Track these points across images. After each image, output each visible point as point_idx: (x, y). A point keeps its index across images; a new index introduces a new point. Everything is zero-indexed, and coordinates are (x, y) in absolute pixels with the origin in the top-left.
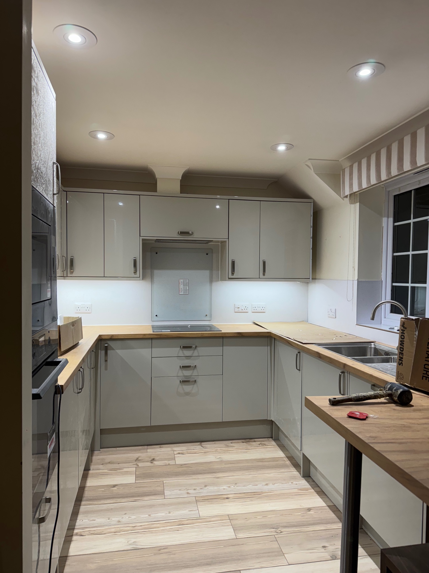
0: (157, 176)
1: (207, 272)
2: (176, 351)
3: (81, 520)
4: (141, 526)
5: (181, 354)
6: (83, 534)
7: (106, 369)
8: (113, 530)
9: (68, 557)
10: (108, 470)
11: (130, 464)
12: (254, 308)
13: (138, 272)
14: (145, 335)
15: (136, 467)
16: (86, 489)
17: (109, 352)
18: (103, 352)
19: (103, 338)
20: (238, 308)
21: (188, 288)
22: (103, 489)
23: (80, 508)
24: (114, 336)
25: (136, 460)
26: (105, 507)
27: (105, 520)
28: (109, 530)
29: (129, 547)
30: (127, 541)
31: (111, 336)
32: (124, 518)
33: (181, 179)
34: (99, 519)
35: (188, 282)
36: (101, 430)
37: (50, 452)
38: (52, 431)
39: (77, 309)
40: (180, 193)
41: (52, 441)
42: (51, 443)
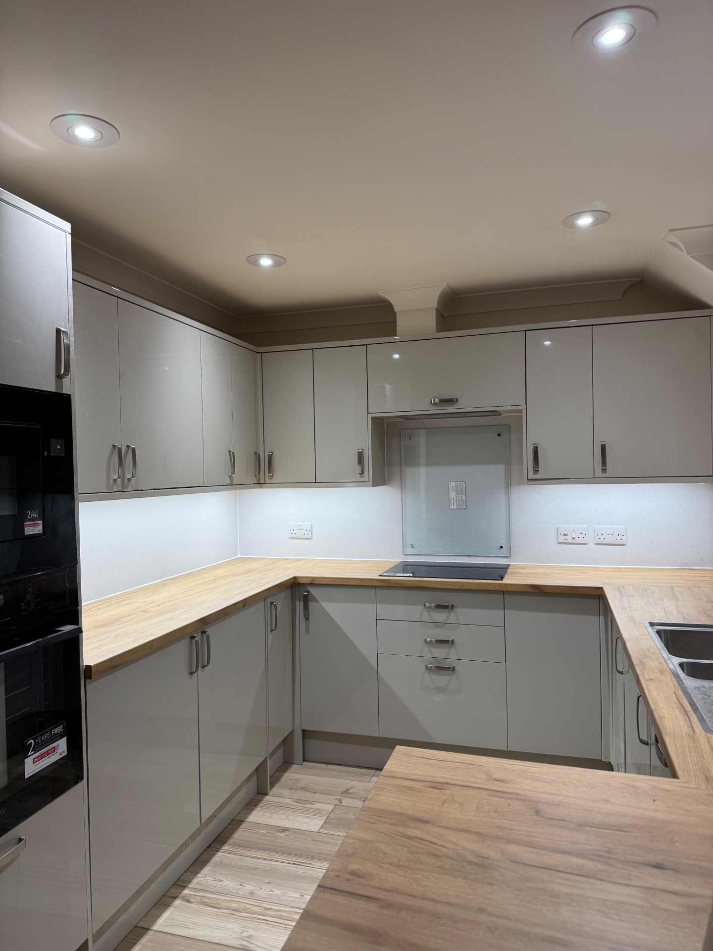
0: (396, 310)
1: (499, 470)
2: (416, 611)
3: (204, 876)
4: (278, 911)
5: (426, 617)
6: (191, 900)
7: (307, 632)
8: (234, 905)
9: (149, 931)
10: (293, 801)
11: (332, 797)
12: (600, 536)
13: (366, 473)
14: (363, 580)
15: (336, 805)
16: (244, 825)
17: (311, 605)
18: (302, 604)
19: (301, 581)
20: (565, 535)
21: (464, 498)
22: (265, 832)
23: (215, 854)
24: (316, 579)
25: (345, 792)
26: (249, 862)
27: (236, 885)
28: (229, 904)
29: (236, 943)
30: (240, 931)
31: (311, 579)
32: (264, 889)
33: (436, 307)
34: (227, 881)
35: (464, 486)
36: (304, 731)
37: (36, 770)
38: (48, 736)
39: (292, 532)
40: (437, 332)
41: (47, 751)
42: (42, 755)
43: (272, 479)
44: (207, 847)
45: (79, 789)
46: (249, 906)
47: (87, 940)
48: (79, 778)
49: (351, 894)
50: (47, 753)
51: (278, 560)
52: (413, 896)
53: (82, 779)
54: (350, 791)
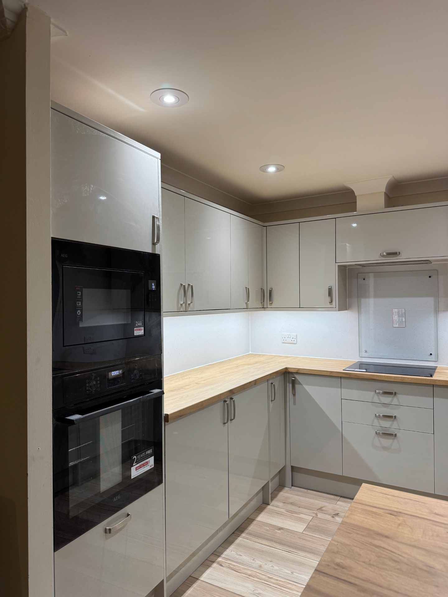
0: (356, 195)
1: (430, 300)
2: (369, 395)
3: (230, 551)
4: (277, 580)
5: (376, 399)
6: (223, 565)
7: (295, 404)
8: (249, 572)
9: (198, 580)
10: (285, 511)
11: (311, 511)
13: (334, 302)
14: (332, 372)
15: (314, 517)
16: (255, 522)
17: (297, 386)
18: (291, 385)
19: (290, 371)
21: (404, 320)
22: (268, 528)
23: (237, 538)
24: (300, 370)
25: (320, 509)
26: (258, 546)
27: (250, 559)
28: (246, 571)
30: (253, 589)
31: (297, 370)
32: (268, 565)
33: (385, 191)
34: (245, 557)
35: (404, 312)
36: (292, 467)
37: (137, 474)
38: (144, 455)
39: (284, 339)
40: (385, 208)
41: (143, 464)
42: (140, 466)
43: (271, 305)
44: (232, 533)
45: (159, 489)
46: (258, 574)
47: (163, 580)
48: (160, 482)
49: (338, 578)
50: (144, 465)
51: (275, 356)
52: (381, 586)
53: (162, 482)
54: (323, 509)
